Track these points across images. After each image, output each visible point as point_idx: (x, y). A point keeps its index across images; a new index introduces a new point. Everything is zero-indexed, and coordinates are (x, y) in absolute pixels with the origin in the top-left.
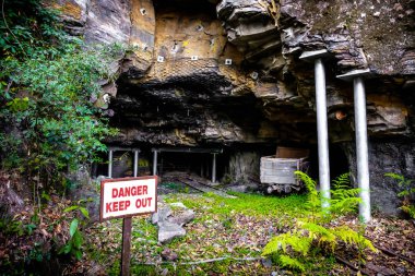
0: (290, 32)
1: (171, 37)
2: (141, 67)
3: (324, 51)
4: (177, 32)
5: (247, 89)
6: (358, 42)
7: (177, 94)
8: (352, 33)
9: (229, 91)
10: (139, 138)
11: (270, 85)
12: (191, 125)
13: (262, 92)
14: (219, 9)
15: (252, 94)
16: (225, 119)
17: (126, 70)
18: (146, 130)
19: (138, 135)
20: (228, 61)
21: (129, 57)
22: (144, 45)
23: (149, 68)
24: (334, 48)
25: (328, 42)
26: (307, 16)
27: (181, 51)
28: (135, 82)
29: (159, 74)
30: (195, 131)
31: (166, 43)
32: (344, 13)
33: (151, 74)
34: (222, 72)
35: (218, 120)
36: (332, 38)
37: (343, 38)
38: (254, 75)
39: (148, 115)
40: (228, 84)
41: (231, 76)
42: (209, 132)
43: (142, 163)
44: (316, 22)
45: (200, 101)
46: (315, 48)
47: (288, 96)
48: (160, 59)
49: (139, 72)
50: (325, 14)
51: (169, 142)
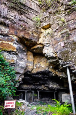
0: (60, 61)
1: (38, 62)
2: (30, 70)
3: (67, 66)
4: (39, 60)
5: (56, 74)
6: (74, 63)
7: (40, 76)
8: (72, 61)
9: (52, 75)
10: (33, 88)
11: (61, 73)
12: (46, 84)
13: (59, 75)
14: (45, 56)
15: (57, 75)
16: (54, 82)
17: (26, 71)
18: (34, 85)
19: (33, 87)
20: (51, 67)
21: (27, 68)
22: (30, 65)
23: (32, 70)
24: (69, 65)
25: (67, 64)
26: (63, 57)
27: (40, 65)
28: (29, 74)
29: (35, 71)
30: (47, 86)
31: (37, 63)
32: (70, 56)
33: (33, 71)
34: (50, 70)
35: (52, 82)
36: (68, 63)
37: (70, 63)
38: (57, 70)
39: (34, 81)
40: (52, 73)
41: (52, 71)
42: (51, 86)
43: (35, 95)
44: (65, 59)
45: (46, 77)
46: (65, 65)
47: (66, 76)
48: (35, 67)
49: (29, 71)
50: (66, 57)
51: (41, 89)
